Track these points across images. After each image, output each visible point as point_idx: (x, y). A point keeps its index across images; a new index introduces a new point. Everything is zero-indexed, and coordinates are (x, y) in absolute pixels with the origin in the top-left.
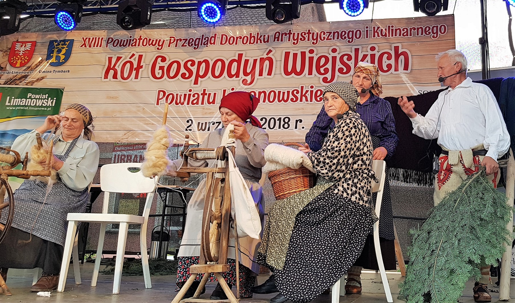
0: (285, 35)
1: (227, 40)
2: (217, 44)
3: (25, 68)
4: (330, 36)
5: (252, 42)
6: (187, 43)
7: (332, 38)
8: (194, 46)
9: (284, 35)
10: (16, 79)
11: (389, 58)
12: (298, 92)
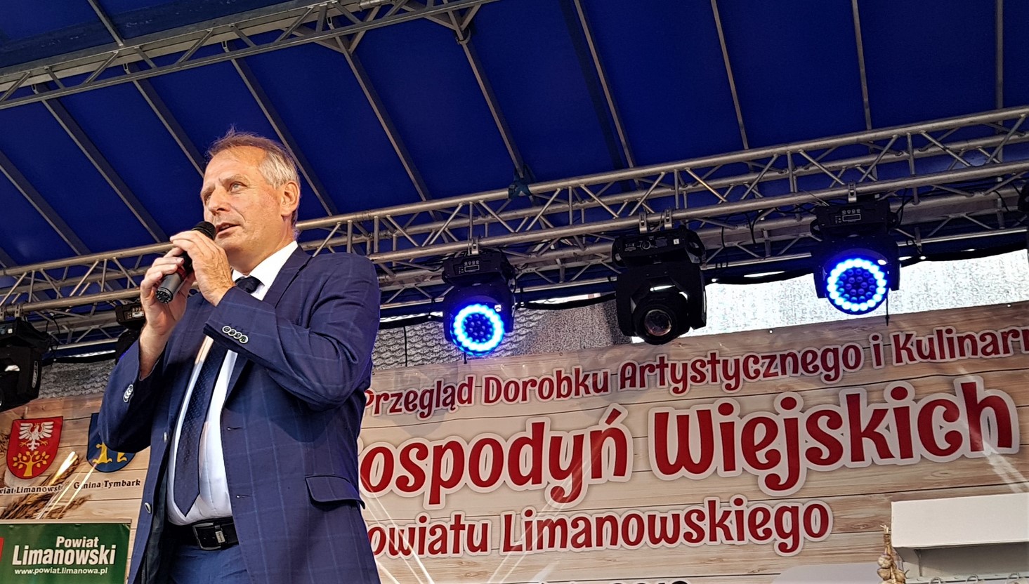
0: (650, 371)
1: (501, 391)
2: (478, 403)
3: (43, 479)
4: (774, 366)
5: (564, 392)
6: (403, 404)
7: (779, 370)
8: (421, 410)
9: (647, 371)
10: (26, 505)
11: (951, 415)
12: (701, 517)
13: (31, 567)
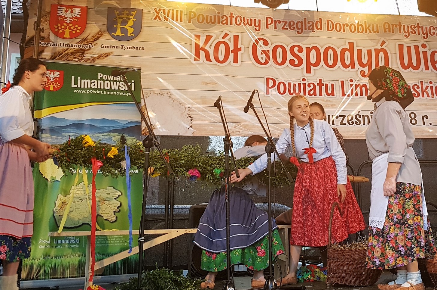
2: (325, 30)
3: (78, 40)
5: (360, 31)
6: (288, 26)
8: (297, 30)
9: (394, 27)
10: (68, 54)
12: (418, 88)
13: (84, 89)
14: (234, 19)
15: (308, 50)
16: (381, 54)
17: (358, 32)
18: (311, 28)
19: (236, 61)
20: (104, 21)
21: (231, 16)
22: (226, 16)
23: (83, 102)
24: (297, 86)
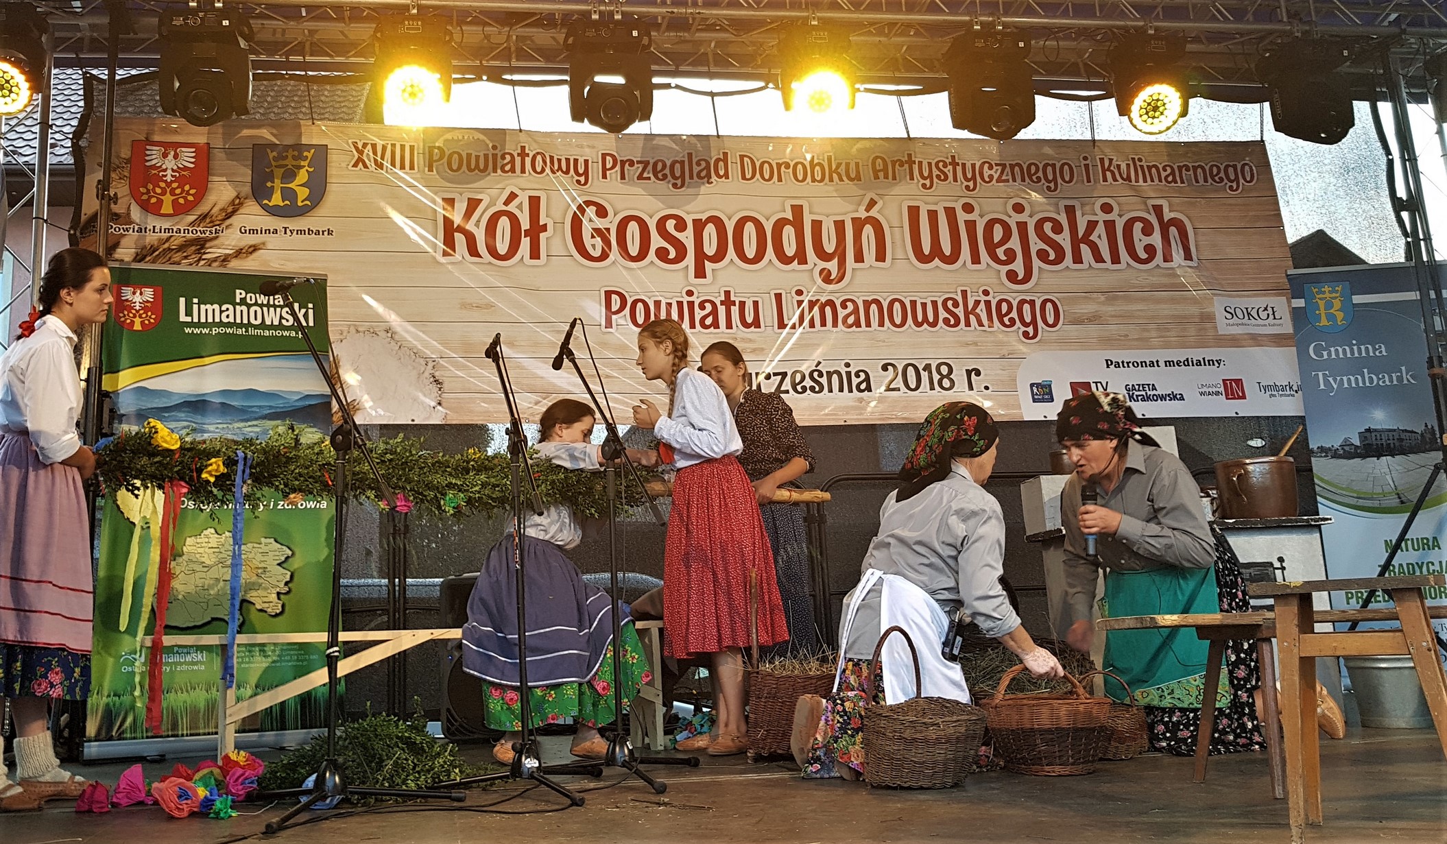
0: (900, 166)
1: (755, 169)
2: (735, 179)
3: (192, 218)
4: (1005, 173)
5: (818, 177)
6: (651, 171)
7: (1009, 178)
8: (673, 181)
9: (897, 166)
11: (1148, 231)
12: (956, 305)
13: (206, 325)
14: (528, 161)
15: (699, 226)
16: (868, 230)
17: (814, 180)
18: (703, 174)
19: (535, 254)
20: (246, 174)
21: (523, 154)
22: (511, 155)
23: (204, 354)
24: (675, 307)
